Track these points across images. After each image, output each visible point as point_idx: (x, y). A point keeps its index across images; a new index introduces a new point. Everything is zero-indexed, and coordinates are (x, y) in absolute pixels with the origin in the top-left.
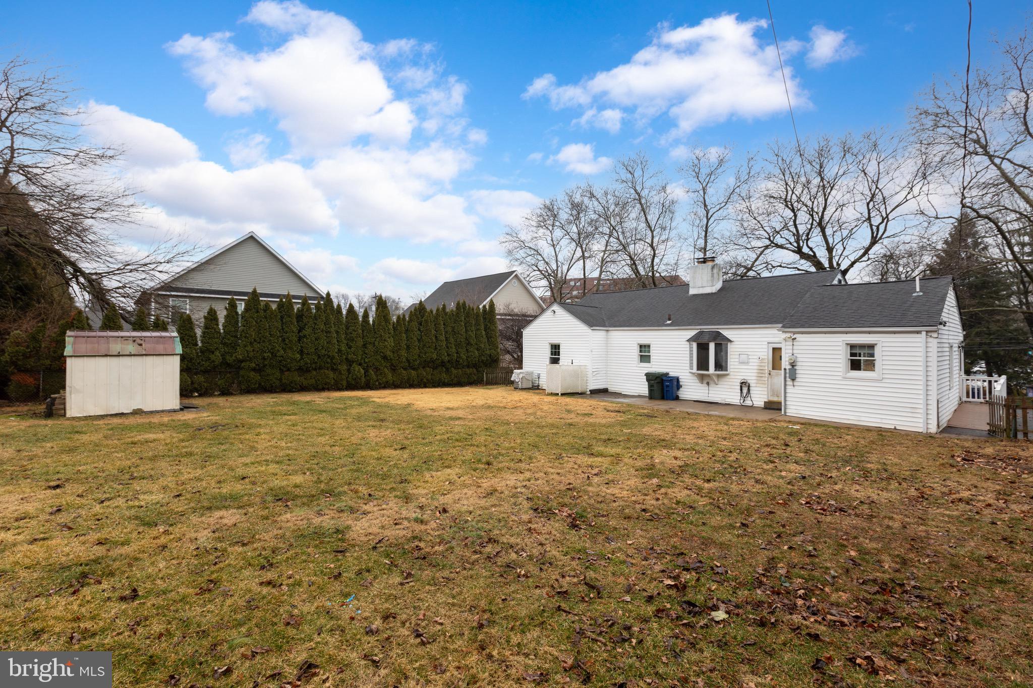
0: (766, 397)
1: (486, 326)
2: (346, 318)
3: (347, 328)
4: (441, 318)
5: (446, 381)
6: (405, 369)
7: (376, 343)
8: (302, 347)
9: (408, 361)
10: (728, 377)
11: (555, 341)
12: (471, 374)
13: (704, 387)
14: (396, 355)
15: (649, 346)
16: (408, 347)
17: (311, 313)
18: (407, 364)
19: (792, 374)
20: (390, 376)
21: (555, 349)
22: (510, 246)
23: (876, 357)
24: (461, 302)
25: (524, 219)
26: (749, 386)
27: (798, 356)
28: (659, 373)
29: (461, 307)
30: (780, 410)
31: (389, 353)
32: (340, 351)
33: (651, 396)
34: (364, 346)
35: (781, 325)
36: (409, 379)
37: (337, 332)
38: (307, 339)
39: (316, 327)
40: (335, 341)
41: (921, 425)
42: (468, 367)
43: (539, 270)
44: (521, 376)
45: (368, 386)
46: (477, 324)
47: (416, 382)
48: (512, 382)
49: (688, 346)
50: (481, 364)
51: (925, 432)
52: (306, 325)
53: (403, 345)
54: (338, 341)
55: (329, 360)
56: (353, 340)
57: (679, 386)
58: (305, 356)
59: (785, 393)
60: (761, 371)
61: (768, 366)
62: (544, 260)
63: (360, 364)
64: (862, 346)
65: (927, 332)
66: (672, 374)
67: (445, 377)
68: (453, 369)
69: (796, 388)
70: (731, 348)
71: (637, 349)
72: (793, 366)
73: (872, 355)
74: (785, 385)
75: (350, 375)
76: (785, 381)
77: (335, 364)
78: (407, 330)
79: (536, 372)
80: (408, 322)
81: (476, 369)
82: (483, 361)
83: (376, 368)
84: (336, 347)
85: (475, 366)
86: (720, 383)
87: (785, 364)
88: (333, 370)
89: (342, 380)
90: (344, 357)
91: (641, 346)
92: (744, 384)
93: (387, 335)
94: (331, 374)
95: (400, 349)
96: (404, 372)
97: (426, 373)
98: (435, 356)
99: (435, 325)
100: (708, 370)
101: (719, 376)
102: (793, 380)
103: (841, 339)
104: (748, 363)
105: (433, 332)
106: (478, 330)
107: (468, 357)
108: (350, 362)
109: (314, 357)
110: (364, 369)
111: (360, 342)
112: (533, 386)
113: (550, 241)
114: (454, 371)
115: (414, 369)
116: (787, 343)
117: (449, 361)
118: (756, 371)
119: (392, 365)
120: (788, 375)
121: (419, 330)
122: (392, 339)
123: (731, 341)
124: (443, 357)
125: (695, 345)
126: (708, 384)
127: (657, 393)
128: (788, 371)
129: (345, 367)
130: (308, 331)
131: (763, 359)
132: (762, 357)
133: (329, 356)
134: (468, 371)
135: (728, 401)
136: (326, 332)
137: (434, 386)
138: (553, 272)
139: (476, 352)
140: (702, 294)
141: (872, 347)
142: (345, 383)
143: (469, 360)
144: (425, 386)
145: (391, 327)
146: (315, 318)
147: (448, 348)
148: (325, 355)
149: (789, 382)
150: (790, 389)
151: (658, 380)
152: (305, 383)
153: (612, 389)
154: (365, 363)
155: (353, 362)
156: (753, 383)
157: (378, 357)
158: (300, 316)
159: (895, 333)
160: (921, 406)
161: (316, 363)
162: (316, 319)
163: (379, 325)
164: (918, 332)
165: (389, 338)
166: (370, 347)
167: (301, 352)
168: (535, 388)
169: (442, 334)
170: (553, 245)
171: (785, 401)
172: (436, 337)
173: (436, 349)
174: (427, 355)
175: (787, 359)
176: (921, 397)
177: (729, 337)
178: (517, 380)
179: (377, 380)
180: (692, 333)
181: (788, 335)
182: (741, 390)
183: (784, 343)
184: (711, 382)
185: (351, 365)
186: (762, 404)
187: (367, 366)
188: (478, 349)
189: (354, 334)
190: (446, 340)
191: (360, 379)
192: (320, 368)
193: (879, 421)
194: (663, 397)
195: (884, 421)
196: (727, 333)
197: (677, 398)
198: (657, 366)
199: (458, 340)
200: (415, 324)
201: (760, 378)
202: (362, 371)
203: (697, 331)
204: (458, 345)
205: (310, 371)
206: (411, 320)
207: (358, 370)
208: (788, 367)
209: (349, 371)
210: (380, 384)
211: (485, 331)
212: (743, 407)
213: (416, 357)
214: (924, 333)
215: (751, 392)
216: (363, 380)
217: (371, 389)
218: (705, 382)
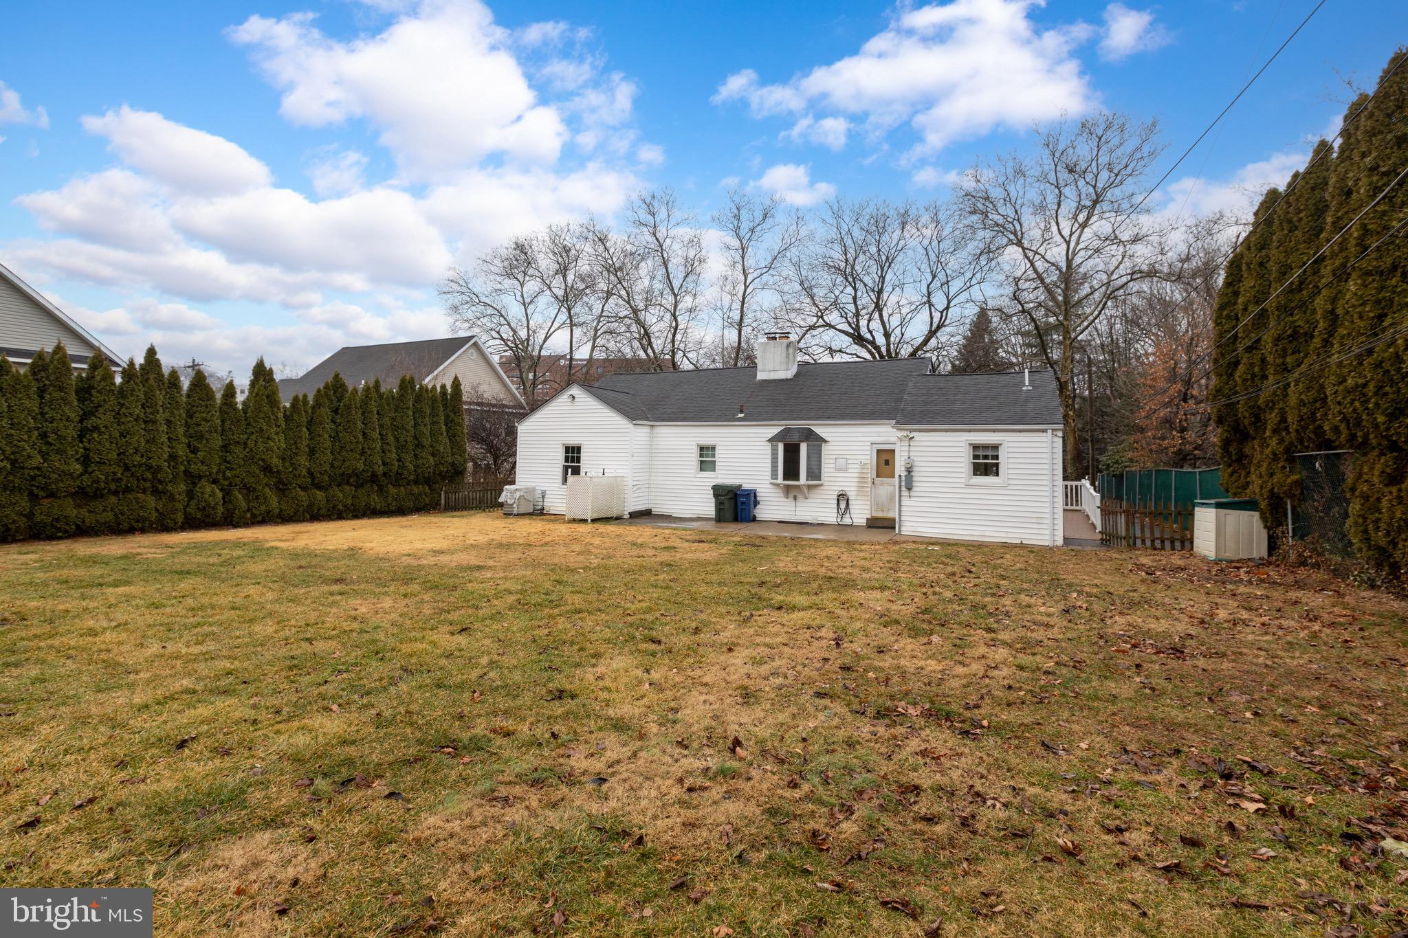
0: (868, 512)
1: (447, 416)
2: (188, 396)
3: (190, 415)
4: (373, 403)
5: (378, 507)
6: (304, 489)
7: (251, 444)
8: (85, 449)
9: (311, 474)
10: (822, 488)
11: (573, 441)
12: (420, 494)
13: (789, 503)
14: (287, 464)
15: (713, 448)
16: (312, 452)
17: (114, 384)
18: (309, 480)
19: (909, 483)
20: (274, 502)
21: (573, 455)
22: (458, 299)
23: (1001, 460)
24: (408, 377)
25: (480, 261)
26: (848, 500)
27: (916, 459)
28: (731, 486)
29: (406, 385)
30: (894, 528)
31: (275, 461)
32: (173, 457)
33: (720, 518)
34: (225, 448)
35: (894, 421)
36: (311, 506)
37: (169, 423)
38: (100, 433)
39: (123, 410)
40: (164, 439)
41: (1047, 538)
42: (416, 482)
43: (502, 339)
44: (518, 495)
45: (229, 522)
46: (434, 414)
47: (323, 511)
48: (501, 505)
49: (770, 448)
50: (438, 478)
51: (1051, 545)
52: (99, 406)
53: (304, 446)
54: (169, 439)
55: (149, 475)
56: (202, 437)
57: (756, 503)
58: (93, 467)
59: (900, 506)
60: (862, 479)
61: (871, 474)
62: (509, 324)
63: (215, 482)
64: (985, 447)
65: (1053, 430)
66: (746, 486)
67: (376, 500)
68: (390, 486)
69: (912, 499)
70: (825, 449)
71: (696, 452)
72: (909, 472)
73: (997, 457)
74: (900, 496)
75: (193, 503)
76: (900, 491)
77: (160, 482)
78: (310, 422)
79: (539, 489)
80: (313, 407)
81: (430, 487)
82: (440, 474)
83: (245, 487)
84: (166, 449)
85: (428, 481)
86: (810, 496)
87: (900, 469)
88: (156, 492)
89: (174, 511)
90: (182, 468)
91: (702, 449)
92: (842, 497)
93: (273, 430)
94: (151, 502)
95: (296, 454)
96: (303, 493)
97: (342, 495)
98: (361, 466)
99: (363, 413)
100: (798, 479)
101: (809, 487)
102: (909, 489)
103: (963, 439)
104: (847, 469)
105: (360, 425)
106: (434, 423)
107: (417, 466)
108: (193, 479)
109: (114, 468)
110: (221, 490)
111: (217, 442)
112: (534, 510)
113: (519, 298)
114: (393, 490)
115: (320, 488)
116: (903, 444)
117: (384, 474)
118: (856, 480)
119: (280, 481)
120: (903, 484)
121: (333, 421)
122: (282, 437)
123: (825, 441)
124: (376, 467)
125: (781, 447)
126: (795, 498)
127: (729, 514)
128: (903, 478)
129: (183, 487)
130: (103, 418)
131: (865, 464)
132: (864, 461)
133: (149, 468)
134: (416, 490)
135: (822, 519)
136: (145, 422)
137: (356, 517)
138: (522, 342)
139: (431, 459)
140: (774, 380)
141: (996, 447)
142: (180, 518)
143: (419, 471)
144: (340, 517)
145: (281, 415)
146: (122, 392)
147: (383, 452)
148: (141, 465)
149: (905, 493)
150: (905, 501)
151: (731, 495)
152: (90, 520)
153: (657, 510)
154: (225, 478)
155: (200, 477)
156: (852, 496)
157: (255, 469)
158: (85, 390)
159: (1020, 431)
160: (1047, 516)
161: (119, 480)
162: (125, 397)
163: (258, 409)
164: (1044, 431)
165: (277, 434)
166: (238, 450)
167: (86, 460)
168: (539, 513)
169: (374, 429)
170: (524, 304)
171: (900, 516)
172: (364, 434)
173: (363, 453)
174: (347, 464)
175: (903, 464)
176: (1047, 505)
177: (823, 435)
178: (510, 502)
179: (248, 510)
180: (774, 431)
181: (905, 433)
182: (838, 504)
183: (898, 443)
184: (799, 496)
185: (194, 484)
186: (863, 522)
187: (230, 485)
188: (433, 455)
189: (205, 427)
190: (382, 439)
191: (214, 508)
192: (128, 490)
193: (1004, 535)
194: (736, 519)
195: (1010, 535)
196: (819, 430)
197: (754, 519)
198: (726, 475)
199: (402, 439)
200: (325, 412)
201: (861, 487)
202: (220, 495)
203: (781, 428)
204: (401, 448)
205: (102, 496)
206: (318, 404)
207: (211, 493)
208: (904, 473)
209: (190, 495)
210: (253, 516)
211: (446, 425)
212: (841, 527)
213: (327, 467)
214: (1050, 432)
215: (851, 506)
216: (220, 509)
217: (236, 525)
218: (791, 495)
